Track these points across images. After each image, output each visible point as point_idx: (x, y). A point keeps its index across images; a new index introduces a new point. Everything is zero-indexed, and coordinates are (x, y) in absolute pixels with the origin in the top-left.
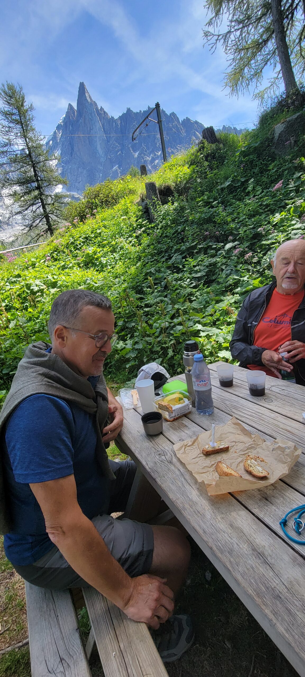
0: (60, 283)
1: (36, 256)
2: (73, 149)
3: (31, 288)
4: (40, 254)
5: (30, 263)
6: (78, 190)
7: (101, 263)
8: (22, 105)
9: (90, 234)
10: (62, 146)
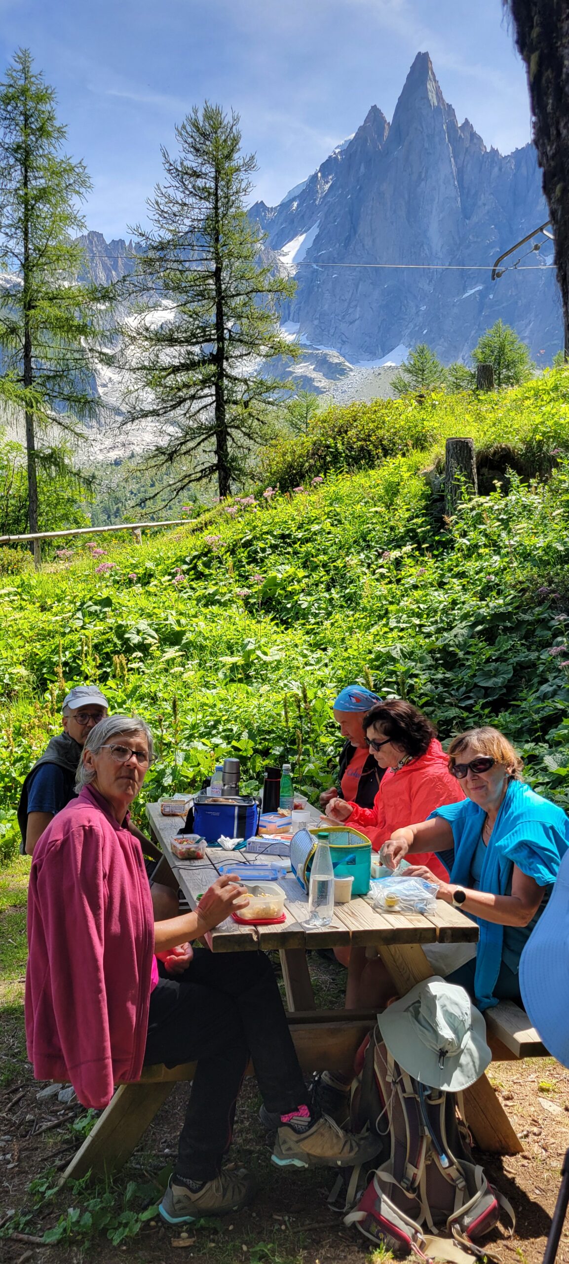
0: (189, 636)
1: (158, 556)
2: (354, 228)
3: (127, 636)
4: (169, 554)
5: (141, 571)
6: (344, 342)
7: (296, 604)
8: (228, 157)
9: (294, 529)
10: (326, 218)
